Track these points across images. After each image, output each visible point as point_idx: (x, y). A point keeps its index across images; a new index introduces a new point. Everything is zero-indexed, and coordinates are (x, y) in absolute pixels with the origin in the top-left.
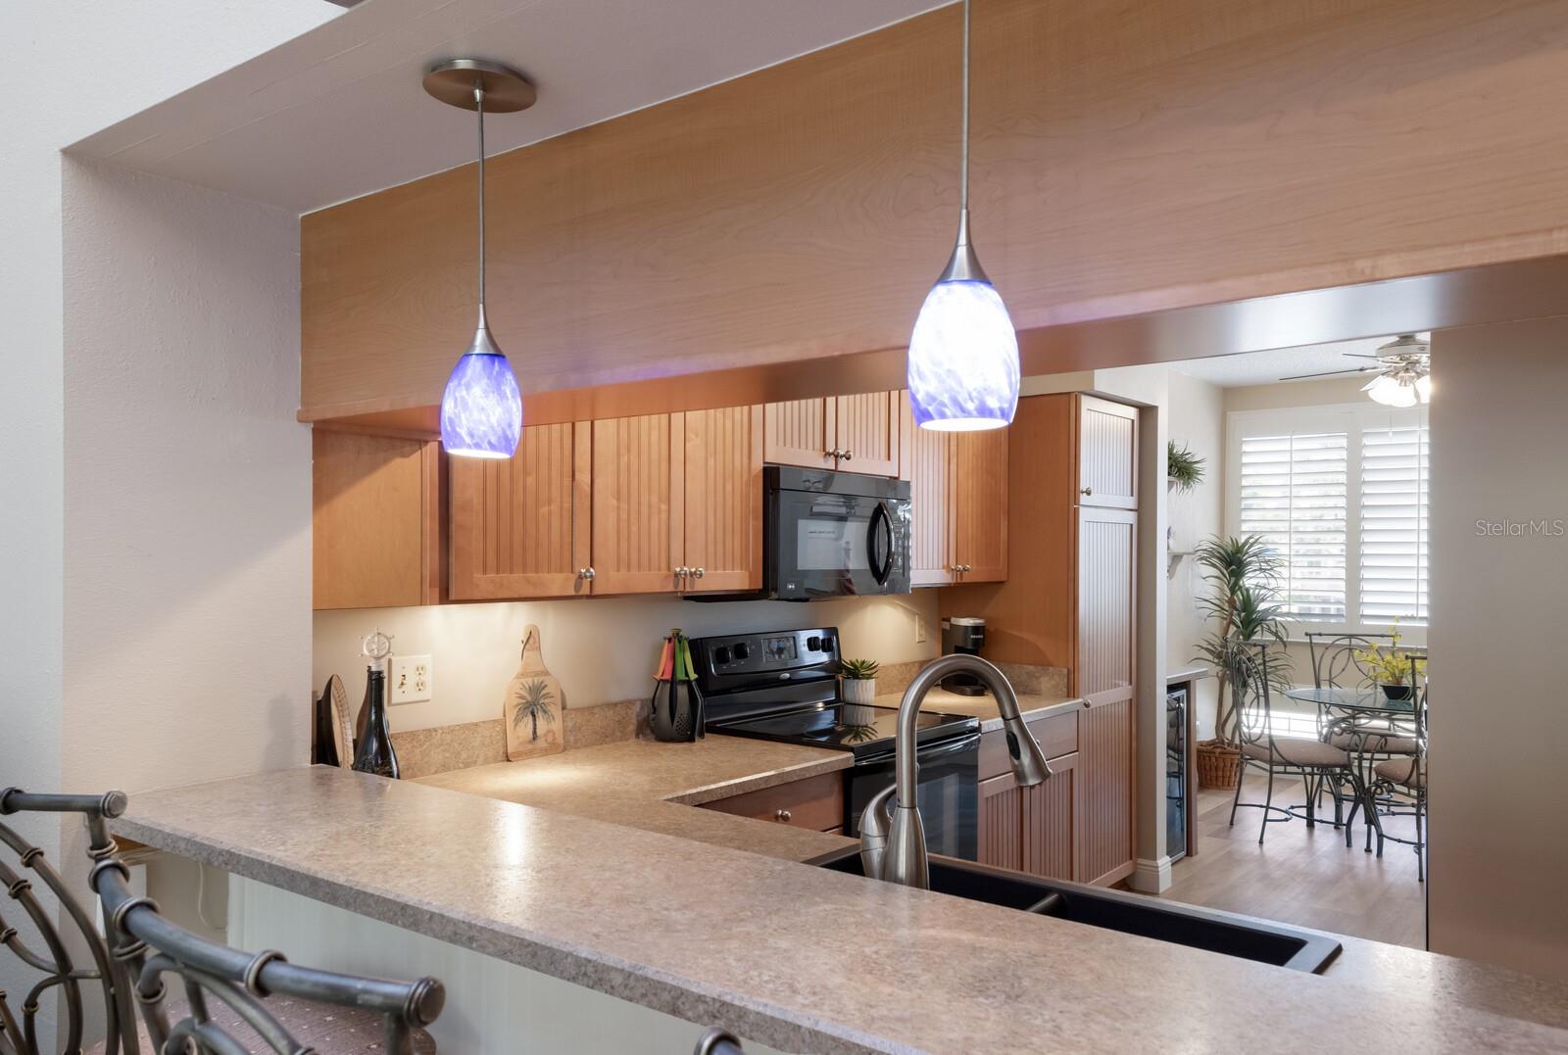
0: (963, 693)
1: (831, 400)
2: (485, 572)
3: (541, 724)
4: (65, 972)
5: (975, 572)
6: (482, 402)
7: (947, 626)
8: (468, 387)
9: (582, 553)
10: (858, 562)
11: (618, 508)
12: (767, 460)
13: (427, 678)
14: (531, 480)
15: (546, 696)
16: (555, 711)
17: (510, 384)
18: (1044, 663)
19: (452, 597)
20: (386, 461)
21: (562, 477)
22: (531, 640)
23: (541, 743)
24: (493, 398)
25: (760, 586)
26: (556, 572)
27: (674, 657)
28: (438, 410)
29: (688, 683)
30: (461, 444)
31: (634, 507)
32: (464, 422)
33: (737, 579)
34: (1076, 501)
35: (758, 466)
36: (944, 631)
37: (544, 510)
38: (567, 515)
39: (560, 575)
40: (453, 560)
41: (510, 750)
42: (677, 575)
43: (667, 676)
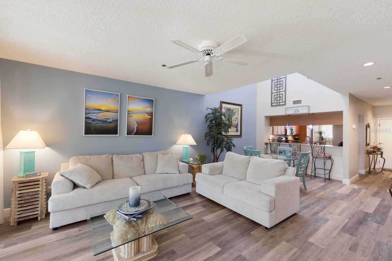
33: (284, 134)
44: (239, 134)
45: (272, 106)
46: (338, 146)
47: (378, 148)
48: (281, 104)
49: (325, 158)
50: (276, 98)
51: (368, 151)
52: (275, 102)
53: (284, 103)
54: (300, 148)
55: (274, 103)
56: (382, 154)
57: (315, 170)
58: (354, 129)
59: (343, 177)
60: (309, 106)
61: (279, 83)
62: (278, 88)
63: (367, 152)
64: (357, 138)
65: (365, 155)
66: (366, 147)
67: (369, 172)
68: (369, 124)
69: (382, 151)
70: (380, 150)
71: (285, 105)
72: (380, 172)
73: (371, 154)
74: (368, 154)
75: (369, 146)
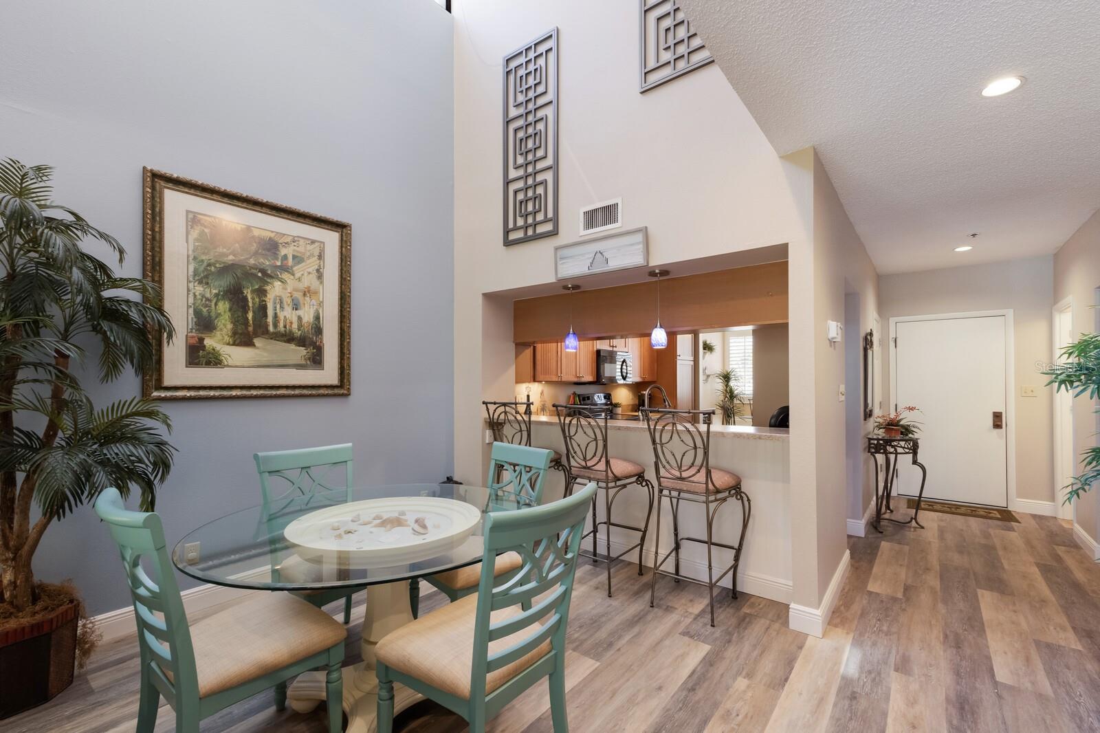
1: (611, 340)
2: (542, 375)
5: (648, 378)
9: (559, 371)
12: (597, 348)
19: (536, 380)
20: (523, 351)
22: (542, 393)
25: (595, 380)
26: (554, 375)
27: (574, 398)
33: (589, 378)
34: (676, 358)
35: (595, 349)
40: (537, 372)
42: (577, 377)
44: (335, 381)
45: (508, 243)
46: (770, 426)
47: (902, 426)
48: (540, 229)
49: (712, 498)
50: (521, 203)
51: (872, 441)
52: (520, 222)
53: (548, 227)
54: (605, 446)
55: (516, 229)
56: (914, 450)
57: (677, 547)
58: (832, 342)
59: (791, 583)
60: (646, 227)
61: (530, 130)
62: (530, 157)
63: (870, 444)
64: (842, 388)
65: (863, 456)
66: (865, 424)
67: (875, 525)
68: (871, 334)
69: (917, 439)
70: (910, 435)
71: (554, 233)
72: (911, 521)
73: (882, 451)
74: (872, 454)
75: (872, 419)
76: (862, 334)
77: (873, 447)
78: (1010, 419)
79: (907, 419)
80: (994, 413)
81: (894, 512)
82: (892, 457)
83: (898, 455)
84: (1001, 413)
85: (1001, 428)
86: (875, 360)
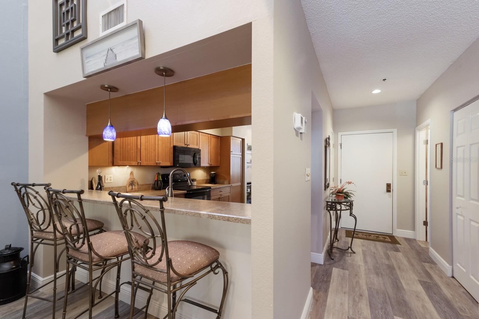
0: (212, 184)
2: (120, 161)
3: (133, 187)
4: (42, 209)
5: (213, 164)
6: (109, 133)
7: (210, 173)
8: (107, 130)
9: (139, 158)
10: (192, 162)
11: (146, 152)
12: (174, 145)
13: (112, 179)
14: (129, 147)
15: (134, 182)
16: (136, 185)
17: (114, 130)
18: (225, 179)
19: (115, 165)
21: (135, 146)
22: (132, 173)
23: (133, 190)
24: (111, 132)
25: (173, 165)
26: (134, 161)
27: (158, 177)
28: (102, 135)
29: (160, 181)
30: (106, 138)
31: (148, 151)
32: (106, 135)
33: (168, 164)
34: (230, 153)
35: (172, 146)
36: (210, 174)
37: (131, 152)
38: (136, 152)
39: (134, 162)
40: (115, 159)
41: (127, 191)
42: (157, 163)
43: (157, 180)
45: (57, 50)
47: (345, 193)
48: (75, 36)
51: (328, 203)
52: (64, 31)
53: (81, 32)
55: (62, 37)
56: (351, 206)
63: (327, 205)
64: (308, 171)
65: (324, 212)
66: (325, 192)
67: (330, 253)
68: (329, 138)
69: (352, 201)
70: (349, 199)
71: (84, 38)
72: (348, 249)
73: (334, 209)
74: (329, 211)
75: (329, 189)
76: (324, 138)
77: (329, 207)
78: (394, 187)
79: (348, 188)
80: (387, 184)
81: (339, 241)
82: (339, 212)
83: (342, 211)
84: (390, 184)
85: (390, 192)
86: (331, 155)
